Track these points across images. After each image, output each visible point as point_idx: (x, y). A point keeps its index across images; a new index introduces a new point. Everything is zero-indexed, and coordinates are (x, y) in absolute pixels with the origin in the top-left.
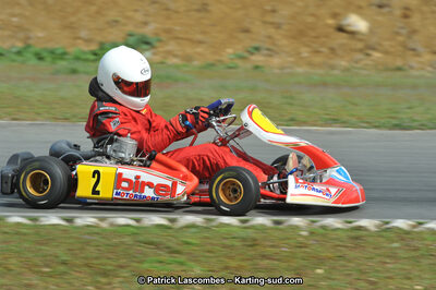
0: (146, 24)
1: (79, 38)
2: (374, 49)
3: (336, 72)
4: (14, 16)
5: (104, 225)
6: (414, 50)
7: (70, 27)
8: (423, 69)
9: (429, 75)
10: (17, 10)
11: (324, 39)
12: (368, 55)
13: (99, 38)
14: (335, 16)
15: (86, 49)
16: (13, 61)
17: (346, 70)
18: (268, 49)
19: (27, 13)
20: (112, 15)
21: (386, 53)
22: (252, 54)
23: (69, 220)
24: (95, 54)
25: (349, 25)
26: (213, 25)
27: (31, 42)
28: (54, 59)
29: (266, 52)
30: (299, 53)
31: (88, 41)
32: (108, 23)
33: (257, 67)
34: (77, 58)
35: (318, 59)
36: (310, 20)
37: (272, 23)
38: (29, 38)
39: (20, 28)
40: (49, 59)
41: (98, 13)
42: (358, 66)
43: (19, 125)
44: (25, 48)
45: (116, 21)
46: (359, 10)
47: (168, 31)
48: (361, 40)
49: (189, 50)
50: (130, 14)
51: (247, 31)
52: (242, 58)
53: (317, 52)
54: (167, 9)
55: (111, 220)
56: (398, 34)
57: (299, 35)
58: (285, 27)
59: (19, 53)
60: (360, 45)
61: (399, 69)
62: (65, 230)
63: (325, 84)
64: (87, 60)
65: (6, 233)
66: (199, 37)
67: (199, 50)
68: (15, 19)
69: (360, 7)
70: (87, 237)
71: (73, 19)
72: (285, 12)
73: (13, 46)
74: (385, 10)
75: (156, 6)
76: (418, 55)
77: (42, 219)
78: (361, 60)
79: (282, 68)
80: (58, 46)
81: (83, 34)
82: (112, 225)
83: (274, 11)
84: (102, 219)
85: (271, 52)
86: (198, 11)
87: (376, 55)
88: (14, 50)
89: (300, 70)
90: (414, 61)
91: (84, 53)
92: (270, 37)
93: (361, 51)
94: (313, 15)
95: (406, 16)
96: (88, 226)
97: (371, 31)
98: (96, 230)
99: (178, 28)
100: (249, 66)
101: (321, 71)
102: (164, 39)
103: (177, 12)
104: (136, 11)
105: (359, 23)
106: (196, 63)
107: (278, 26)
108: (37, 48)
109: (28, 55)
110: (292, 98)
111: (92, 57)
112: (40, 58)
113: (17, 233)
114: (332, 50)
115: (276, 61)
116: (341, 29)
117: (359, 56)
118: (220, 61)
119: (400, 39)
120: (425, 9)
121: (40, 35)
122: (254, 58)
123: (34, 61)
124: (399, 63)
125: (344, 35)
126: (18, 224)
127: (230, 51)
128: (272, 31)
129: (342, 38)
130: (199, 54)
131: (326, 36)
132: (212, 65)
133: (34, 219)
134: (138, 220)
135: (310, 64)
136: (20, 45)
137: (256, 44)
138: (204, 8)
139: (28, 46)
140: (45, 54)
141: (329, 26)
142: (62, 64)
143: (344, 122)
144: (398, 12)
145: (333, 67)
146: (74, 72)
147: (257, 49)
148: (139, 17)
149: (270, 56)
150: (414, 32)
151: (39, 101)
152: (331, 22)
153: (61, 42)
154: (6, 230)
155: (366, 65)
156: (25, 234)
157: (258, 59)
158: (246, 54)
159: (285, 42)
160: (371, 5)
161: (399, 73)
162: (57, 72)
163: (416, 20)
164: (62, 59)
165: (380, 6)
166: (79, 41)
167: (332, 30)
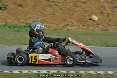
0: (38, 18)
1: (20, 22)
2: (99, 25)
3: (89, 31)
4: (3, 16)
5: (30, 73)
6: (110, 25)
7: (18, 19)
8: (112, 30)
9: (114, 32)
10: (4, 15)
11: (86, 22)
12: (98, 26)
13: (26, 22)
14: (89, 16)
15: (22, 25)
16: (3, 28)
17: (92, 30)
18: (71, 25)
19: (6, 15)
20: (29, 16)
21: (103, 26)
22: (67, 26)
23: (21, 72)
24: (25, 26)
25: (93, 18)
26: (56, 18)
27: (7, 23)
28: (14, 27)
29: (70, 26)
30: (79, 26)
31: (23, 23)
32: (28, 18)
33: (68, 30)
34: (20, 27)
35: (84, 28)
36: (82, 17)
37: (72, 18)
38: (7, 22)
39: (4, 19)
40: (12, 28)
41: (25, 15)
42: (95, 29)
43: (6, 46)
44: (6, 25)
45: (30, 17)
46: (95, 14)
47: (44, 20)
48: (96, 22)
49: (50, 25)
50: (34, 15)
51: (65, 20)
52: (64, 27)
53: (84, 26)
54: (44, 14)
55: (32, 72)
56: (106, 21)
57: (79, 21)
58: (76, 19)
59: (4, 26)
60: (96, 24)
61: (106, 30)
62: (20, 75)
63: (87, 34)
64: (22, 28)
65: (4, 75)
66: (53, 22)
67: (53, 25)
68: (3, 17)
69: (96, 14)
70: (26, 76)
71: (19, 17)
72: (75, 15)
73: (3, 24)
74: (102, 14)
75: (41, 13)
76: (111, 26)
77: (13, 71)
78: (96, 28)
79: (75, 30)
80: (15, 24)
81: (21, 21)
82: (32, 73)
83: (72, 15)
84: (30, 72)
85: (72, 26)
86: (52, 14)
87: (100, 26)
88: (3, 25)
89: (79, 30)
90: (110, 28)
91: (22, 26)
92: (71, 22)
93: (96, 25)
94: (83, 16)
95: (108, 16)
96: (26, 73)
97: (99, 20)
98: (28, 74)
99: (47, 19)
100: (66, 29)
101: (85, 31)
102: (43, 22)
103: (46, 15)
104: (36, 15)
105: (95, 18)
106: (52, 28)
107: (74, 19)
108: (9, 25)
109: (7, 27)
110: (78, 38)
111: (24, 27)
112: (10, 27)
113: (7, 75)
114: (88, 25)
115: (73, 28)
116: (90, 19)
117: (95, 27)
118: (58, 28)
119: (106, 22)
120: (113, 14)
121: (10, 21)
122: (67, 27)
123: (8, 28)
124: (106, 28)
125: (91, 21)
126: (7, 73)
127: (61, 25)
128: (72, 20)
129: (91, 22)
130: (53, 26)
131: (87, 21)
132: (56, 29)
133: (11, 72)
134: (39, 72)
135: (82, 29)
136: (4, 24)
137: (68, 23)
138: (54, 14)
139: (6, 24)
140: (11, 26)
141: (87, 19)
142: (16, 29)
143: (93, 45)
144: (106, 15)
145: (88, 30)
146: (19, 31)
147: (68, 25)
148: (36, 16)
149: (72, 27)
150: (110, 20)
151: (11, 39)
152: (88, 17)
153: (15, 23)
154: (4, 74)
155: (97, 29)
156: (9, 76)
157: (68, 27)
158: (65, 26)
159: (75, 23)
160: (99, 13)
161: (106, 31)
162: (15, 31)
163: (111, 17)
164: (16, 28)
165: (101, 13)
166: (20, 23)
167: (88, 20)
